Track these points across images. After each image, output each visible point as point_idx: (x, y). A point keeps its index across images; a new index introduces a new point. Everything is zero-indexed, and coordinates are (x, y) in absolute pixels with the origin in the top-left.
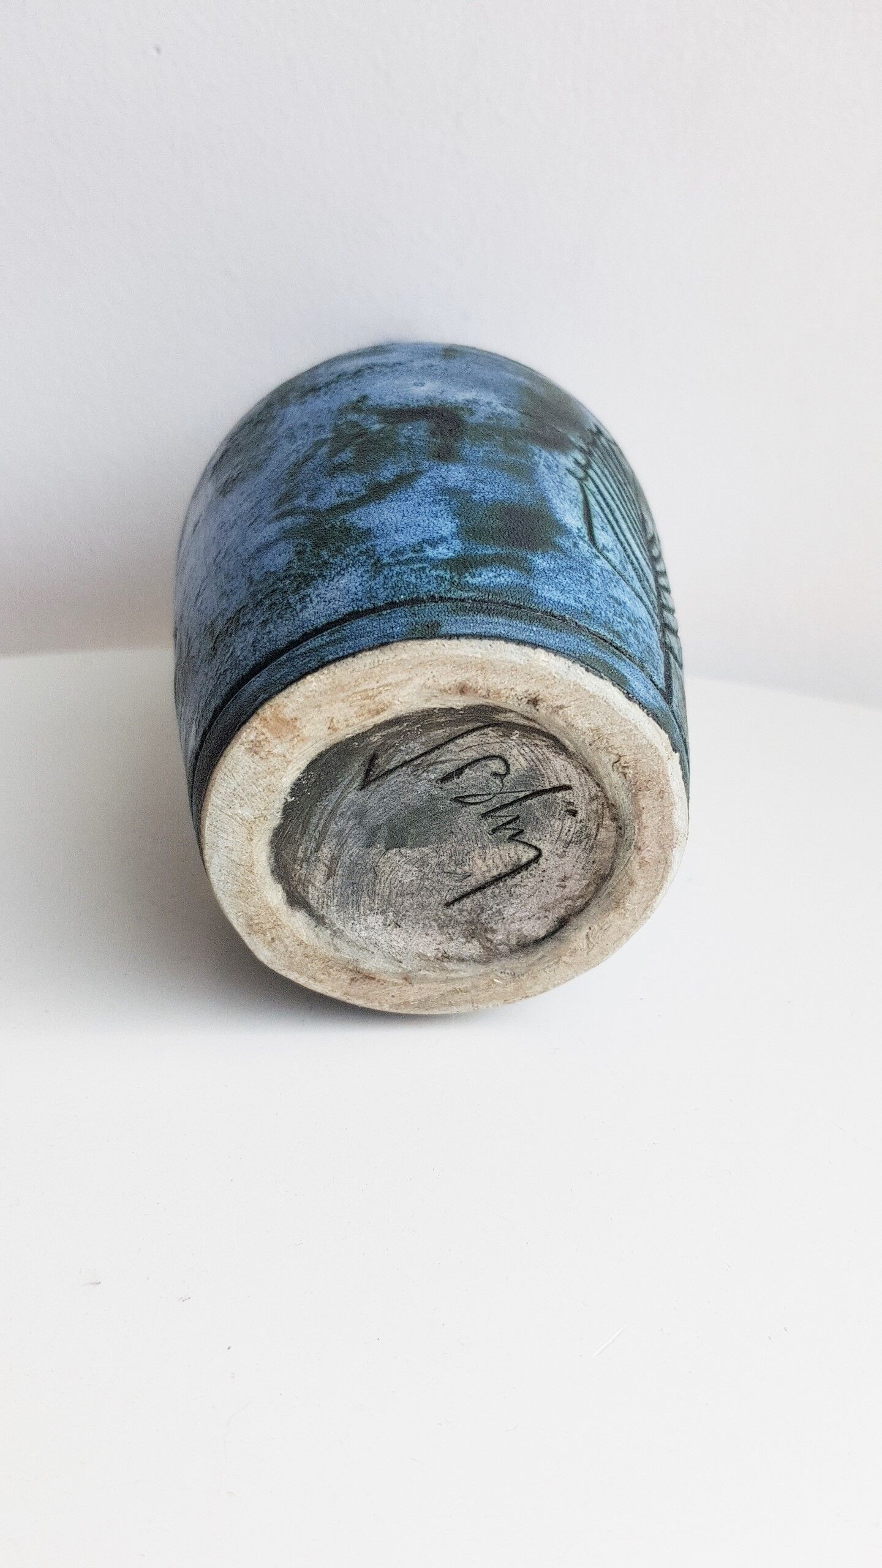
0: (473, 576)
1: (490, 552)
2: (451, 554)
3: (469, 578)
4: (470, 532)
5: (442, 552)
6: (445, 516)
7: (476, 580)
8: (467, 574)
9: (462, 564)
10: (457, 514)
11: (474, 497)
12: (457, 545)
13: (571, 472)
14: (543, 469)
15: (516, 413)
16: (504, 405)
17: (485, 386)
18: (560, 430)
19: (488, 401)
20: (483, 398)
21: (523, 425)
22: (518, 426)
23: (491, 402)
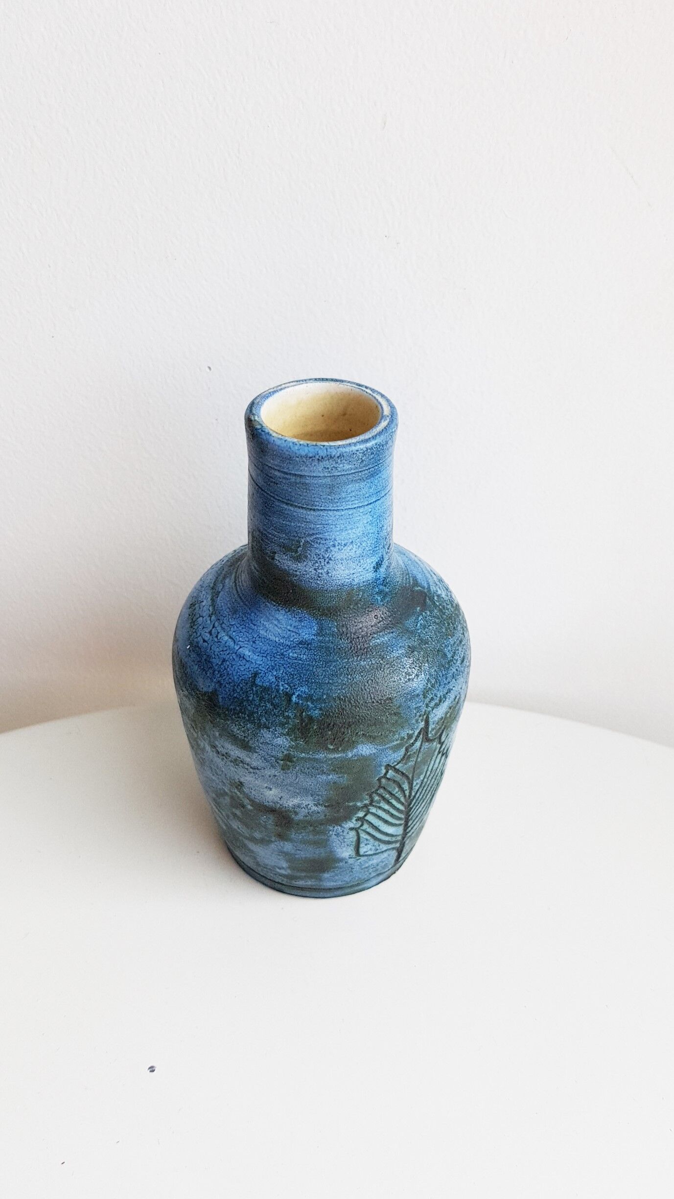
0: (297, 882)
1: (302, 875)
2: (288, 873)
4: (295, 868)
5: (285, 872)
6: (283, 861)
7: (299, 883)
8: (295, 881)
9: (292, 877)
10: (288, 861)
11: (296, 856)
12: (289, 870)
13: (351, 829)
14: (334, 837)
15: (323, 808)
16: (316, 805)
17: (306, 791)
18: (351, 804)
19: (307, 803)
20: (304, 802)
21: (325, 816)
22: (322, 817)
23: (309, 804)
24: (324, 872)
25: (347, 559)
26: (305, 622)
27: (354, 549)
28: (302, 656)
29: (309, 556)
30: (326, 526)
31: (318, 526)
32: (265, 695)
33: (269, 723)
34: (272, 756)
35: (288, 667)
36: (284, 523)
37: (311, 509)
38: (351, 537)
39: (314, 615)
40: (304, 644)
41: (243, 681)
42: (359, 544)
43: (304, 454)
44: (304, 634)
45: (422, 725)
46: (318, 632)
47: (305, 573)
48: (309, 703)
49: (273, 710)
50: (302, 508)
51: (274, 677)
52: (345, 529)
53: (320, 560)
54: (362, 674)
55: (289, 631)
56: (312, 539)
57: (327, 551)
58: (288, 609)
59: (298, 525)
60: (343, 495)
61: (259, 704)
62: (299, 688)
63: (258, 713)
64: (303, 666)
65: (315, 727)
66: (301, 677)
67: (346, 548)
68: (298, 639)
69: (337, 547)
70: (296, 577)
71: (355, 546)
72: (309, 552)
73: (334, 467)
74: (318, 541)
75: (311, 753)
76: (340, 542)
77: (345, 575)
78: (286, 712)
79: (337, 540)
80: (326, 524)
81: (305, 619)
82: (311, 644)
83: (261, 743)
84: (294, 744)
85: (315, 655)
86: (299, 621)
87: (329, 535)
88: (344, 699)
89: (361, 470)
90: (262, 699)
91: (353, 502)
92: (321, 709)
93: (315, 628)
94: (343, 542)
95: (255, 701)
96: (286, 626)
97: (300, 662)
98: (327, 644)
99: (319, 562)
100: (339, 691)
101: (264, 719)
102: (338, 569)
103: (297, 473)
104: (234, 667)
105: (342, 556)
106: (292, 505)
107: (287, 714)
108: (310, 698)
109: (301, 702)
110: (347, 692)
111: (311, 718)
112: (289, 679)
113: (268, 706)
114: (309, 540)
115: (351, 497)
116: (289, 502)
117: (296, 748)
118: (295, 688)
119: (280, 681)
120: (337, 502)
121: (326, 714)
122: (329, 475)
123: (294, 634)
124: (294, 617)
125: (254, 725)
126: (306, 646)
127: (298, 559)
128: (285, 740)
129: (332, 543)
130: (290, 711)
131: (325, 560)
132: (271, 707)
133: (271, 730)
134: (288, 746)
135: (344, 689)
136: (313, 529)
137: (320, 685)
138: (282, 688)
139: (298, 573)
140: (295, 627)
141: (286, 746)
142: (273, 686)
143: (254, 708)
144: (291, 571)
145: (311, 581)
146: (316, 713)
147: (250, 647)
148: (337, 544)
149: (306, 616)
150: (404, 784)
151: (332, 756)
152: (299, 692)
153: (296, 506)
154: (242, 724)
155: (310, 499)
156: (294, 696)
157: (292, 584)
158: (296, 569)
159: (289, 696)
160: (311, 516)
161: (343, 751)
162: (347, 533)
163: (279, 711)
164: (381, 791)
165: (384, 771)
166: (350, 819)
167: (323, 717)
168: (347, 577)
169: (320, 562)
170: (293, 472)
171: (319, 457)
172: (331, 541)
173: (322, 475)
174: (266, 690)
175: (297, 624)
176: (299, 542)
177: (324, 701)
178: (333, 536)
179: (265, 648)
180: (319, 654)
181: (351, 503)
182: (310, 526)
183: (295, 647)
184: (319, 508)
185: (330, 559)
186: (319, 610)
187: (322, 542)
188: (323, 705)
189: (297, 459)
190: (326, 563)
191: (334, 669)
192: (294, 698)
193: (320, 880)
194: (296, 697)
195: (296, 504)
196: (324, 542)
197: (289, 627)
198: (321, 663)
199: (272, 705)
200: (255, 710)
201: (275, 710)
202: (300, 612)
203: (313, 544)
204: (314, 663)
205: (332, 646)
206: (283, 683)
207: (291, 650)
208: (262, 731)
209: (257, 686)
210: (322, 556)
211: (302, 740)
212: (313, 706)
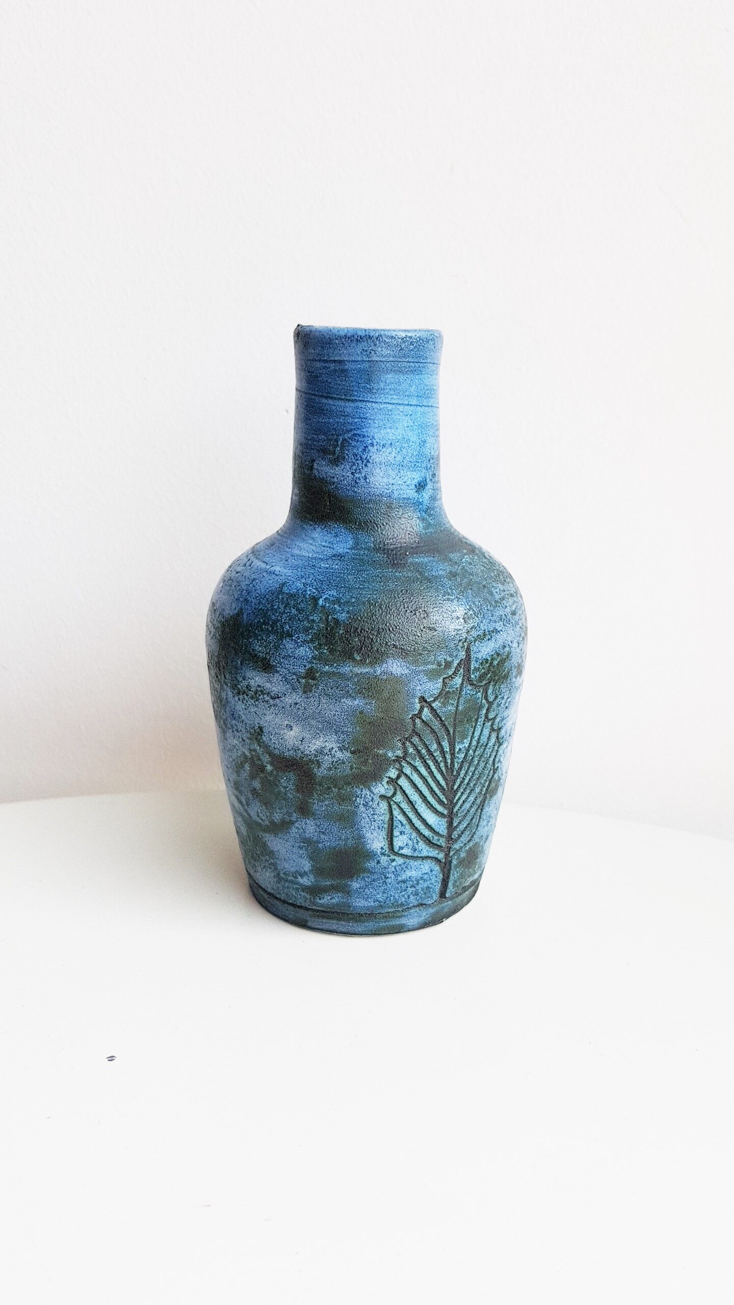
0: (320, 899)
1: (328, 883)
2: (309, 883)
3: (318, 900)
4: (318, 871)
5: (305, 881)
6: (305, 858)
7: (322, 901)
8: (317, 897)
9: (315, 891)
10: (311, 858)
11: (319, 845)
12: (312, 877)
13: (383, 797)
14: (362, 808)
15: (349, 755)
16: (340, 749)
17: (329, 726)
18: (381, 752)
19: (331, 747)
20: (327, 745)
21: (352, 768)
22: (348, 771)
23: (332, 748)
24: (351, 877)
25: (386, 464)
26: (341, 537)
27: (394, 453)
28: (334, 566)
29: (347, 457)
30: (364, 420)
31: (356, 420)
32: (291, 601)
33: (292, 630)
34: (294, 674)
35: (319, 575)
36: (323, 421)
37: (349, 400)
38: (391, 438)
39: (350, 530)
40: (340, 557)
41: (270, 592)
42: (398, 449)
43: (344, 335)
44: (338, 548)
45: (462, 655)
46: (354, 546)
47: (342, 478)
48: (336, 606)
49: (298, 615)
50: (341, 399)
51: (302, 585)
52: (384, 427)
53: (358, 462)
54: (396, 583)
55: (324, 546)
56: (349, 435)
57: (365, 450)
58: (324, 525)
59: (337, 420)
60: (382, 385)
61: (284, 611)
62: (327, 592)
63: (282, 621)
64: (333, 574)
65: (341, 632)
66: (330, 582)
67: (384, 450)
68: (331, 553)
69: (375, 448)
70: (333, 485)
71: (394, 450)
72: (347, 452)
73: (372, 350)
74: (356, 438)
75: (335, 665)
76: (378, 441)
77: (384, 484)
78: (311, 616)
79: (376, 438)
80: (365, 418)
81: (341, 534)
82: (344, 557)
83: (282, 658)
84: (317, 653)
85: (347, 565)
86: (335, 536)
87: (367, 432)
88: (374, 604)
89: (399, 360)
90: (287, 605)
91: (392, 396)
92: (348, 612)
93: (351, 542)
94: (381, 442)
95: (280, 608)
96: (320, 543)
97: (331, 571)
98: (361, 556)
99: (356, 464)
100: (369, 596)
101: (287, 627)
102: (376, 474)
103: (336, 359)
104: (262, 583)
105: (380, 459)
106: (332, 398)
107: (311, 618)
108: (338, 601)
109: (327, 605)
110: (378, 597)
111: (337, 621)
112: (317, 585)
113: (293, 612)
114: (346, 438)
115: (390, 389)
116: (329, 395)
117: (320, 658)
118: (323, 592)
119: (308, 587)
120: (376, 393)
121: (353, 618)
122: (367, 359)
123: (328, 549)
124: (330, 533)
125: (277, 635)
126: (339, 558)
127: (337, 461)
128: (307, 650)
129: (370, 441)
130: (315, 615)
131: (363, 462)
132: (296, 612)
133: (294, 638)
134: (310, 656)
135: (375, 594)
136: (351, 424)
137: (350, 589)
138: (309, 593)
139: (335, 480)
140: (329, 542)
141: (308, 658)
142: (300, 592)
143: (278, 616)
144: (329, 479)
145: (348, 488)
146: (343, 616)
147: (282, 565)
148: (375, 443)
149: (342, 530)
150: (443, 741)
151: (358, 670)
152: (327, 596)
153: (335, 399)
154: (264, 638)
155: (348, 388)
156: (321, 600)
157: (329, 493)
158: (334, 475)
159: (315, 600)
160: (349, 407)
161: (372, 664)
162: (385, 432)
163: (304, 616)
164: (416, 740)
165: (418, 706)
166: (380, 779)
167: (350, 621)
168: (386, 487)
169: (358, 463)
170: (332, 359)
171: (358, 337)
172: (369, 439)
173: (359, 359)
174: (291, 596)
175: (332, 539)
176: (336, 441)
177: (353, 604)
178: (372, 433)
179: (296, 563)
180: (352, 564)
181: (390, 397)
182: (348, 421)
183: (328, 559)
184: (357, 399)
185: (368, 461)
186: (355, 524)
187: (360, 440)
188: (351, 608)
189: (337, 341)
190: (363, 466)
191: (366, 577)
192: (321, 602)
193: (347, 892)
194: (323, 601)
195: (335, 396)
196: (362, 439)
197: (323, 544)
198: (354, 571)
199: (297, 611)
200: (279, 618)
201: (299, 615)
202: (336, 526)
203: (351, 442)
204: (346, 571)
205: (366, 558)
206: (311, 588)
207: (323, 562)
208: (284, 641)
209: (283, 593)
210: (360, 457)
211: (326, 648)
212: (340, 609)
